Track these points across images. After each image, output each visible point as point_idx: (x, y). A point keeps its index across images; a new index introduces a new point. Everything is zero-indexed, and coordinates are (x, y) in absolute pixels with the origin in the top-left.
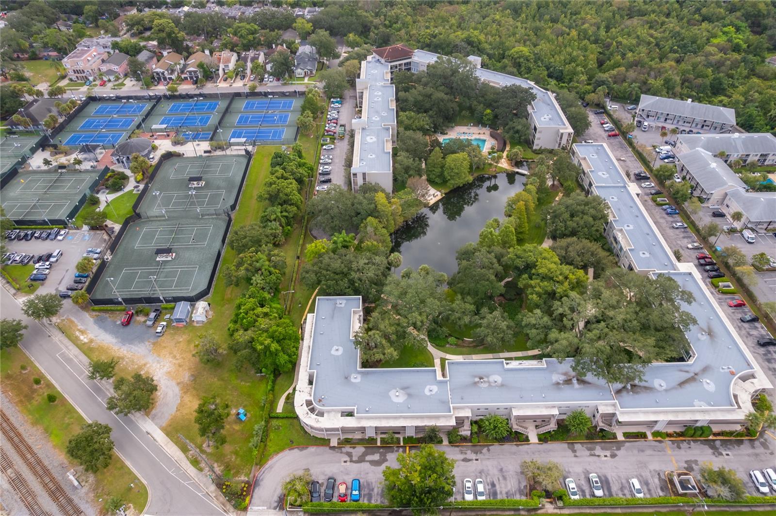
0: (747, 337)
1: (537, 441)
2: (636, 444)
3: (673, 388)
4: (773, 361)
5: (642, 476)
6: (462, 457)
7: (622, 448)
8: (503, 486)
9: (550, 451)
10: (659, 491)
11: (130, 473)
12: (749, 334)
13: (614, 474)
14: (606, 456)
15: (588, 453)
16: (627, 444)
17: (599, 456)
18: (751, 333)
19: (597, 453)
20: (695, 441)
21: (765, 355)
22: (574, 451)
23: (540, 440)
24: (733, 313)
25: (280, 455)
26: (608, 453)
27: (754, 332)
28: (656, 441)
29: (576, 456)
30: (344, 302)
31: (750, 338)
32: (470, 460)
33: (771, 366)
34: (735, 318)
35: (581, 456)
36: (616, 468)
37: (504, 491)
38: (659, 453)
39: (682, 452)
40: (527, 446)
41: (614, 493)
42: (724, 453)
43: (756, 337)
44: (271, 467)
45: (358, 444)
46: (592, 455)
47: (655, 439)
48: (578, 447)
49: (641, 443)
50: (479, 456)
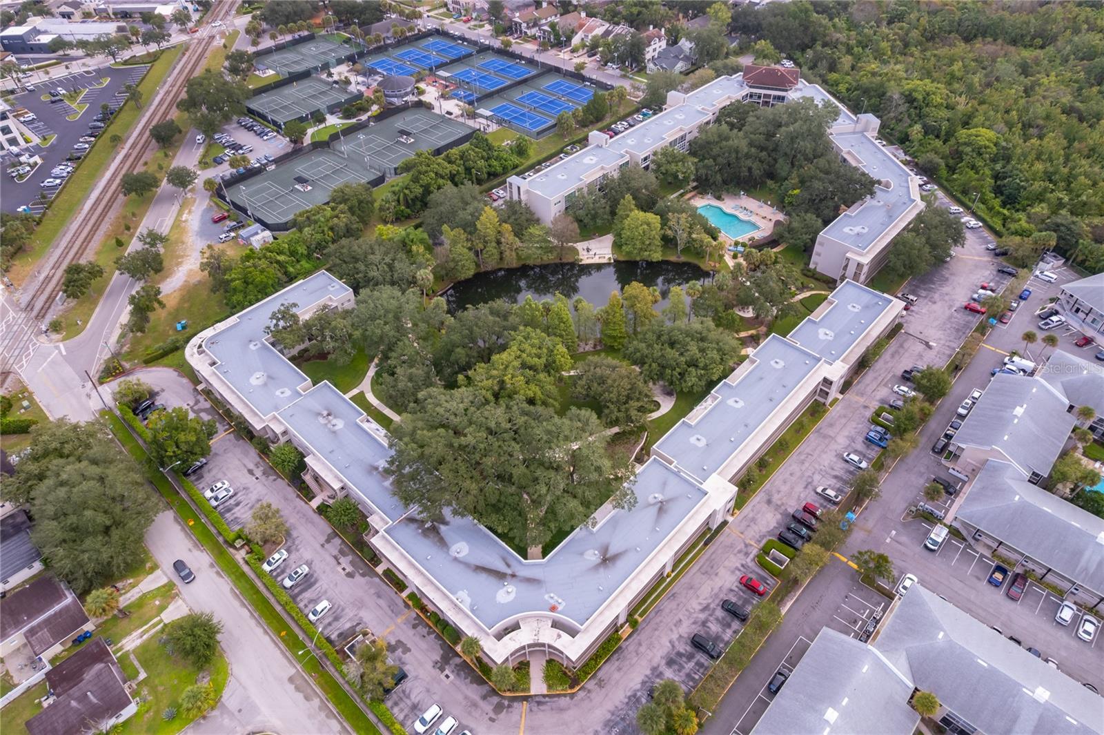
0: (694, 623)
1: (315, 507)
2: (385, 587)
3: (467, 565)
4: (675, 667)
5: (343, 610)
6: (251, 466)
7: (367, 578)
8: (242, 511)
9: (312, 523)
10: (336, 633)
11: (90, 316)
12: (704, 622)
13: (325, 587)
14: (344, 569)
15: (335, 552)
16: (377, 580)
17: (339, 563)
18: (709, 624)
19: (342, 560)
20: (438, 637)
21: (679, 655)
22: (328, 541)
23: (318, 508)
24: (732, 590)
25: (165, 369)
26: (349, 569)
27: (714, 627)
28: (404, 602)
29: (323, 546)
30: (337, 287)
31: (696, 627)
32: (253, 474)
33: (663, 668)
34: (723, 595)
35: (326, 550)
36: (336, 584)
37: (238, 515)
38: (390, 612)
39: (411, 632)
40: (303, 503)
41: (300, 597)
42: (447, 672)
44: (150, 372)
45: (211, 400)
46: (335, 557)
47: (407, 600)
48: (337, 541)
49: (390, 591)
50: (263, 478)
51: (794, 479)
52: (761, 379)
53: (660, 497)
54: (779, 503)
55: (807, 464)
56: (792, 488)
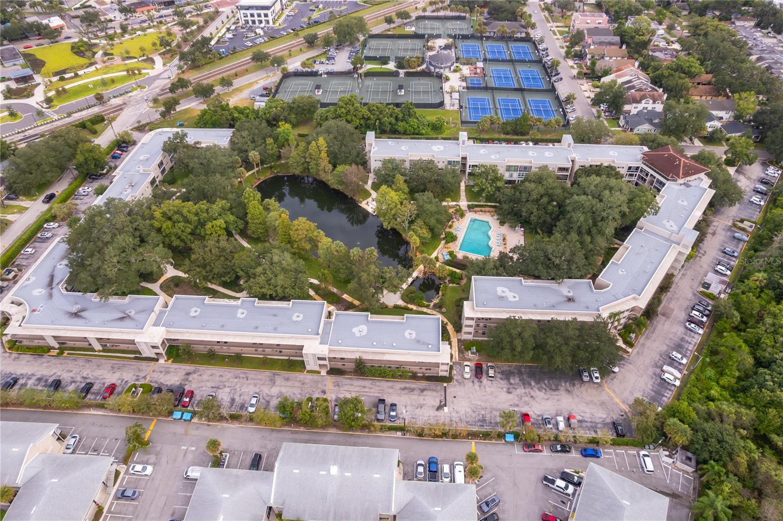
0: (72, 378)
3: (54, 270)
4: (37, 383)
12: (74, 382)
18: (73, 384)
21: (46, 381)
24: (104, 384)
27: (71, 388)
31: (69, 380)
33: (35, 378)
34: (98, 381)
43: (67, 386)
51: (217, 378)
52: (275, 315)
53: (132, 314)
54: (190, 379)
55: (236, 380)
56: (208, 381)
